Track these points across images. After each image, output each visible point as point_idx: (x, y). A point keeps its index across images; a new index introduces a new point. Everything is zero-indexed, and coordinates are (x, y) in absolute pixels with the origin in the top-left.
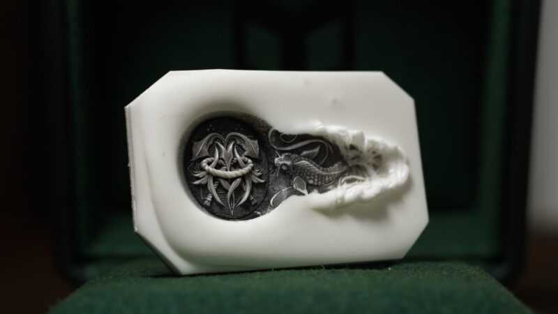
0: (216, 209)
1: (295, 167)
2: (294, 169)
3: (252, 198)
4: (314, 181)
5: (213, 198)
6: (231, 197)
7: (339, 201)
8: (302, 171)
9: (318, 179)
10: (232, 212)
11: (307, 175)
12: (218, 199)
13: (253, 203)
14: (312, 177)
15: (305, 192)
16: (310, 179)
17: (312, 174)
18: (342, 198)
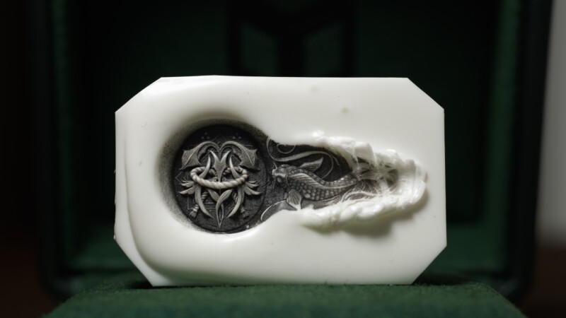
0: (202, 221)
1: (290, 180)
2: (289, 182)
3: (243, 210)
4: (311, 196)
5: (200, 210)
6: (220, 208)
7: (334, 219)
8: (299, 184)
9: (316, 193)
10: (220, 225)
11: (304, 188)
12: (204, 210)
13: (244, 216)
14: (309, 192)
15: (298, 207)
16: (307, 193)
17: (310, 188)
18: (337, 216)
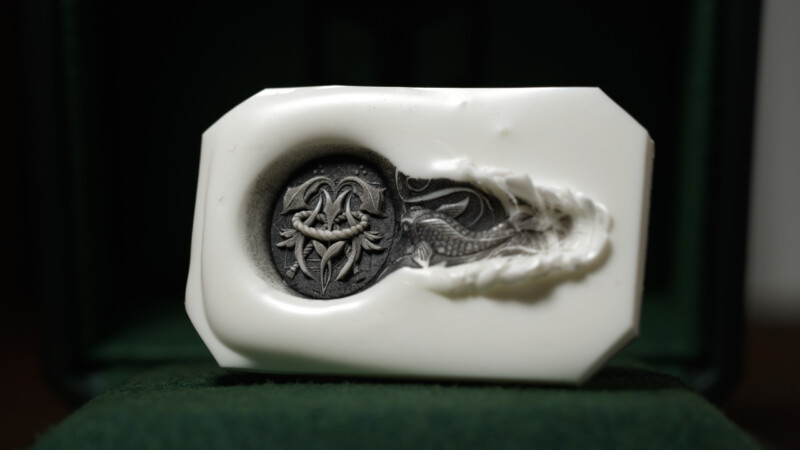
0: (302, 283)
1: (420, 227)
2: (418, 230)
3: (356, 270)
4: (446, 250)
5: (299, 268)
6: (326, 267)
7: (469, 280)
8: (430, 234)
9: (453, 246)
10: (324, 290)
11: (437, 239)
12: (304, 268)
13: (357, 278)
14: (444, 243)
16: (441, 245)
17: (445, 237)
18: (475, 276)
